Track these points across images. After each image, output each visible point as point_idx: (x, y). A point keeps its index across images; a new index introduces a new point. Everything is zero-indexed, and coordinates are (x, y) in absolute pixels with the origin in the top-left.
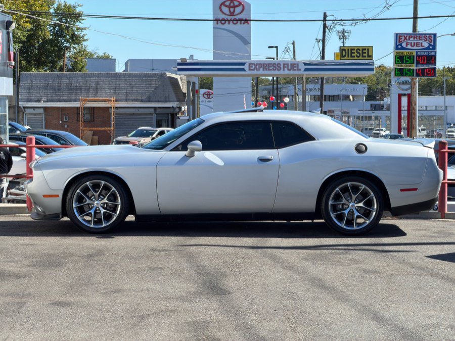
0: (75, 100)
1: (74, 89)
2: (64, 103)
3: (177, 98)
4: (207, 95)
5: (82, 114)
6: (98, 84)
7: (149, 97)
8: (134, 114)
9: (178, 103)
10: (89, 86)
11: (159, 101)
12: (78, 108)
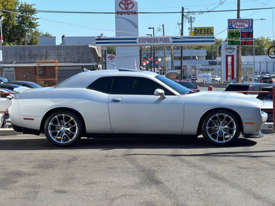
0: (34, 63)
1: (33, 55)
2: (27, 64)
3: (95, 60)
4: (111, 57)
5: (38, 70)
6: (47, 53)
7: (79, 60)
8: (69, 70)
9: (96, 63)
10: (42, 54)
11: (85, 62)
12: (35, 67)
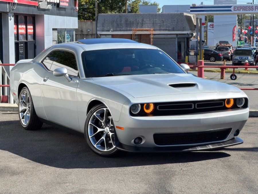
0: (130, 30)
1: (129, 23)
2: (123, 32)
3: (190, 28)
4: (212, 26)
5: (133, 38)
6: (143, 21)
7: (174, 28)
8: (164, 38)
9: (191, 31)
10: (138, 22)
11: (179, 30)
12: (131, 35)
